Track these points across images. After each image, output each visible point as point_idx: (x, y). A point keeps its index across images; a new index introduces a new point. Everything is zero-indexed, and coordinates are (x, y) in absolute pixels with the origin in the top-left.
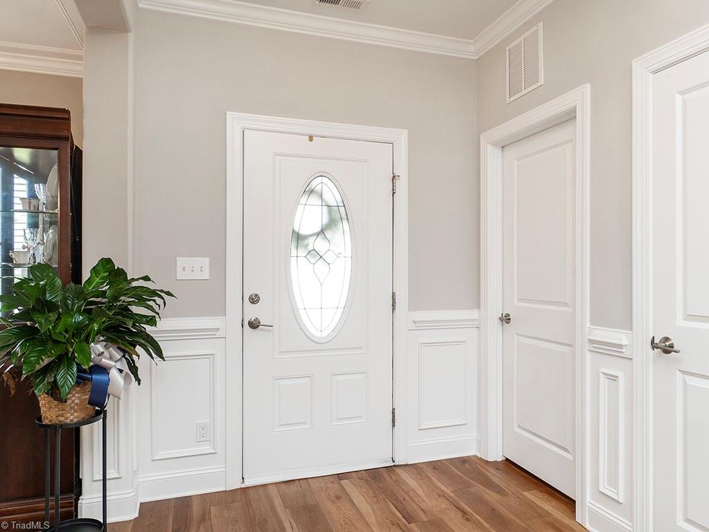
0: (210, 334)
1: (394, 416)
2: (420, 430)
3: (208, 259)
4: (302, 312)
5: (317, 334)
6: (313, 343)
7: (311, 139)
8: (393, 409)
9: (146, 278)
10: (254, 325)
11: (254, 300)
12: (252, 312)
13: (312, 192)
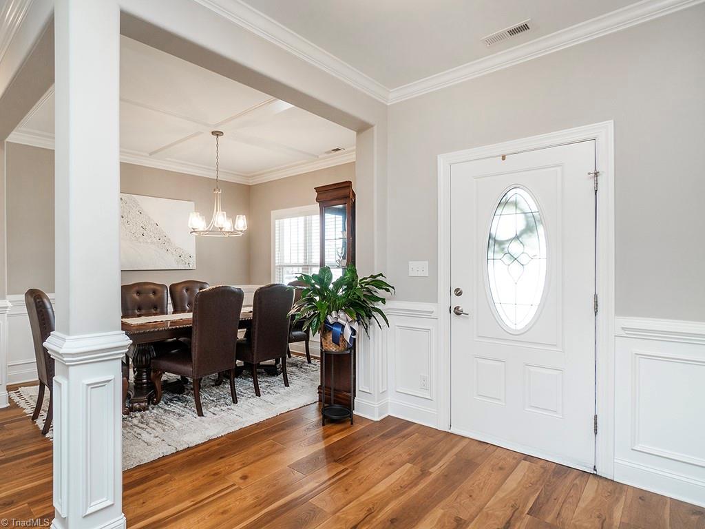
0: (428, 315)
1: (596, 423)
2: (632, 449)
3: (427, 262)
4: (498, 306)
5: (513, 327)
6: (505, 333)
7: (504, 158)
8: (596, 417)
9: (381, 275)
10: (458, 312)
11: (458, 293)
12: (456, 301)
13: (506, 203)
